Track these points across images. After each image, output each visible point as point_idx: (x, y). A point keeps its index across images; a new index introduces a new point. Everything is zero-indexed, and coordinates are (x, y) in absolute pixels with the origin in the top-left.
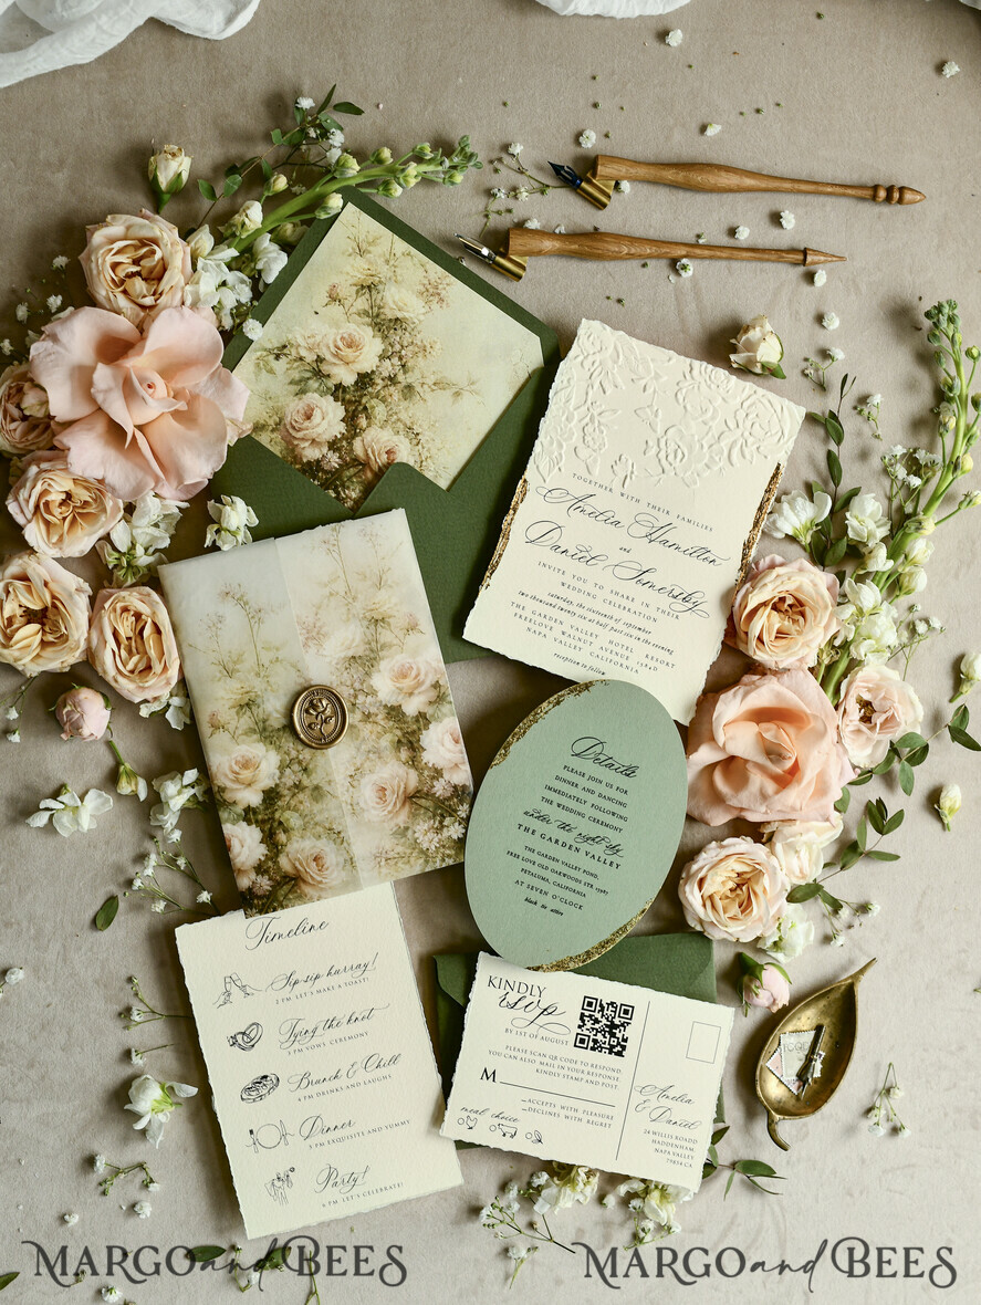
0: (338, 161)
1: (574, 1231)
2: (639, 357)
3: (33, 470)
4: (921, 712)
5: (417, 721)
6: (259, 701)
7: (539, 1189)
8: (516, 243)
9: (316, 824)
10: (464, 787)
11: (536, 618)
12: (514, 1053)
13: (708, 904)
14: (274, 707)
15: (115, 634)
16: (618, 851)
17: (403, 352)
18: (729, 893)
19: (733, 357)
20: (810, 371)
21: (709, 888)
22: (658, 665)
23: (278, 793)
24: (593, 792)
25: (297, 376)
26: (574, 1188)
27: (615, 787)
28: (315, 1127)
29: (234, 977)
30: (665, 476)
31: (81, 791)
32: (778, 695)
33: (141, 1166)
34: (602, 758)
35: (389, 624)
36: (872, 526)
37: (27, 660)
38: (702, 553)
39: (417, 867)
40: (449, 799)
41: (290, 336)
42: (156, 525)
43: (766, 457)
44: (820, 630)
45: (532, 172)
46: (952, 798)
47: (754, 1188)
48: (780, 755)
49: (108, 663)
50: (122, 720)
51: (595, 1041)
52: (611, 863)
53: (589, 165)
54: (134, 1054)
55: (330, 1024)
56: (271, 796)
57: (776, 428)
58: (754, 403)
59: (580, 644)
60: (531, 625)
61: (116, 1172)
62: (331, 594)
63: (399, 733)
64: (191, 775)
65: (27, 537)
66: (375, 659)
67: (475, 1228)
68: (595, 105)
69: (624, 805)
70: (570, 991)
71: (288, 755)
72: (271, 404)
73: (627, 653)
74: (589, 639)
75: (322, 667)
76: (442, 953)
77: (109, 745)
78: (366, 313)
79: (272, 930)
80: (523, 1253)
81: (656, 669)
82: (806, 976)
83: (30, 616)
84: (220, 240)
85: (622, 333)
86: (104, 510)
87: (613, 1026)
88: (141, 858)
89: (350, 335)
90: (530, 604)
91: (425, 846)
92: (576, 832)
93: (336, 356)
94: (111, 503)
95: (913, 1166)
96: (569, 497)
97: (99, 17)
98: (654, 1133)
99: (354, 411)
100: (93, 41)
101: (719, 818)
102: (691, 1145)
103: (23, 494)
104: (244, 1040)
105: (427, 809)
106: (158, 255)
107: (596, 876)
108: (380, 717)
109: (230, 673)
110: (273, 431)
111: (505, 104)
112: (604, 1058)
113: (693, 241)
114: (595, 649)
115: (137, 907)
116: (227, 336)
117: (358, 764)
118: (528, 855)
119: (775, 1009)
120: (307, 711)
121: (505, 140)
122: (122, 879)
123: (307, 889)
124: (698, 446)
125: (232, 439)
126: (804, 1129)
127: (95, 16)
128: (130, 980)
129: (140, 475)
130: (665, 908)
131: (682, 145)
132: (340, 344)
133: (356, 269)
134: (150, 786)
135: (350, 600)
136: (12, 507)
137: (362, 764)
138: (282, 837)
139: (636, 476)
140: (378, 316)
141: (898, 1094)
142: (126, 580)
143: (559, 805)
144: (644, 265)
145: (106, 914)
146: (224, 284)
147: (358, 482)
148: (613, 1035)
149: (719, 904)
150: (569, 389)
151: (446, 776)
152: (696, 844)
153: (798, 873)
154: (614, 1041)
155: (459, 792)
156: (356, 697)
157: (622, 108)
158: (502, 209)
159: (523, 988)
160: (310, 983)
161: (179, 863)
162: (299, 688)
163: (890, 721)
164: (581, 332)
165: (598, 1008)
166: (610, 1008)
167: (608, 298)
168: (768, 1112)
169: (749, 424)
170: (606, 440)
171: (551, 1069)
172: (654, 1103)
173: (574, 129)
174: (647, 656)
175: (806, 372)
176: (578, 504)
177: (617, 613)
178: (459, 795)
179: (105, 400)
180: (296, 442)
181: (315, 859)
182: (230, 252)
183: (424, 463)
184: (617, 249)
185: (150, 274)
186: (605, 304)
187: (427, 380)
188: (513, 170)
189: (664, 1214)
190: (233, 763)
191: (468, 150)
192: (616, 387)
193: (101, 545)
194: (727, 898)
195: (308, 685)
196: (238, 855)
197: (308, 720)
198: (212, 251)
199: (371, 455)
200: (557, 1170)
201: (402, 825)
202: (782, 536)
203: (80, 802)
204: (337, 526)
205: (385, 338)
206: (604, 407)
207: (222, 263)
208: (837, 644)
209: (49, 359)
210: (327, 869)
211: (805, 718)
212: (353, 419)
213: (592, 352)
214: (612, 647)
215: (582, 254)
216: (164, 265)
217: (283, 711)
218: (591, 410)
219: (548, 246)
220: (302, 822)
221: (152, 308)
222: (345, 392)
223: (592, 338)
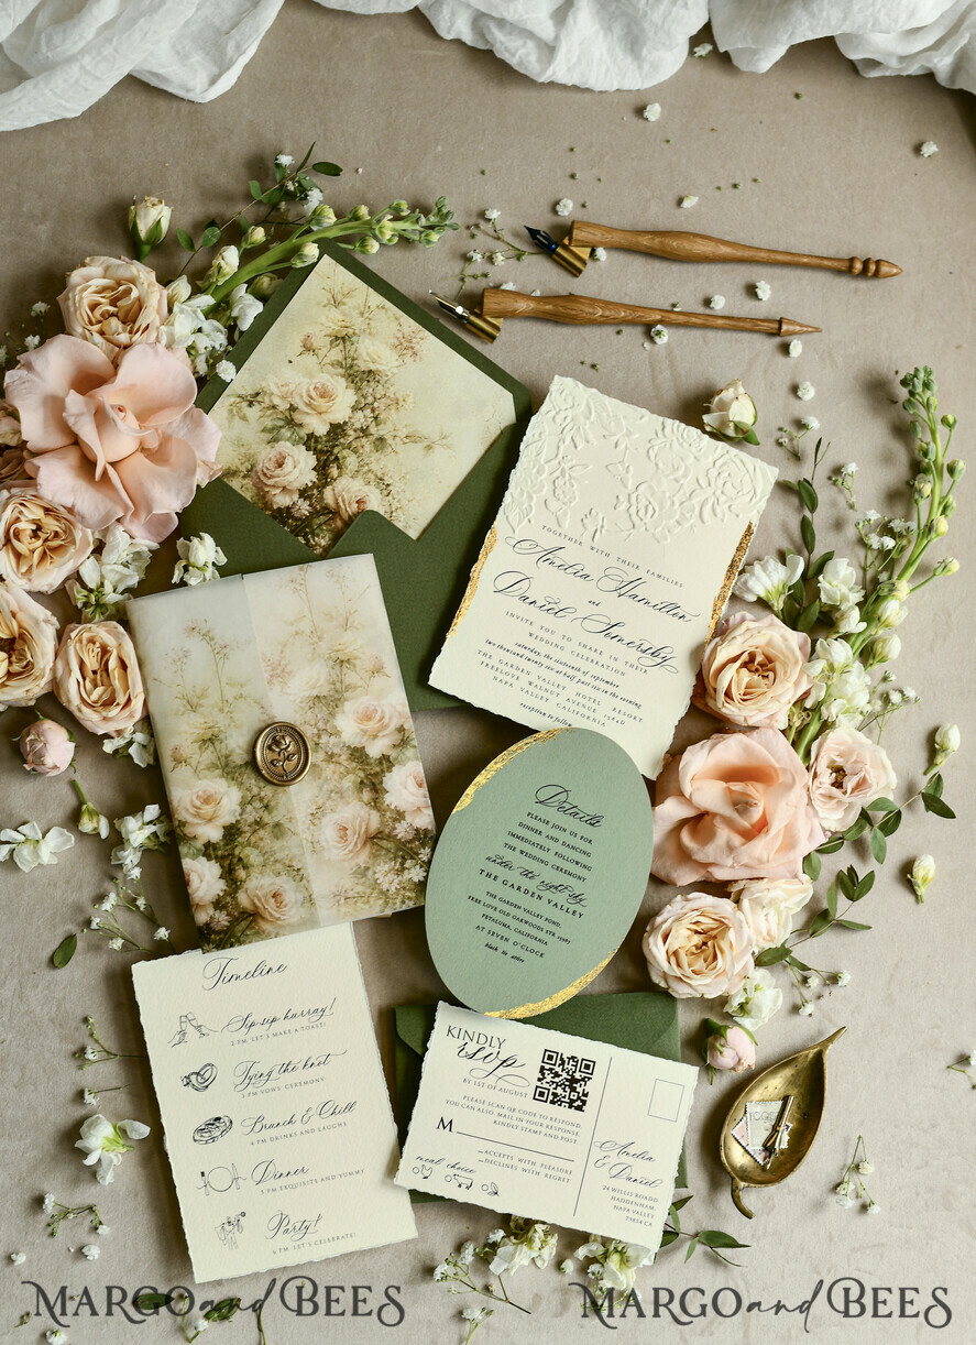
0: (314, 212)
1: (531, 1297)
2: (611, 414)
3: (4, 494)
4: (894, 780)
5: (381, 763)
6: (222, 736)
7: (494, 1246)
8: (490, 303)
9: (276, 861)
10: (426, 830)
11: (501, 667)
12: (471, 1104)
13: (673, 960)
14: (236, 743)
15: (82, 665)
16: (580, 900)
17: (376, 405)
18: (694, 950)
19: (706, 418)
20: (785, 440)
21: (674, 943)
22: (625, 718)
23: (238, 829)
24: (557, 840)
25: (269, 423)
26: (531, 1248)
27: (579, 836)
28: (267, 1173)
29: (190, 1017)
30: (634, 531)
31: (44, 830)
32: (747, 749)
33: (91, 1209)
34: (567, 806)
35: (354, 666)
36: (845, 590)
38: (671, 608)
39: (376, 909)
40: (410, 842)
41: (263, 384)
42: (126, 565)
43: (737, 516)
44: (790, 685)
45: (509, 239)
46: (925, 869)
47: (717, 1261)
48: (747, 803)
49: (72, 693)
50: (86, 762)
51: (555, 1095)
52: (574, 912)
53: (566, 230)
54: (86, 1094)
55: (286, 1068)
56: (231, 832)
57: (748, 488)
58: (725, 463)
59: (546, 695)
60: (498, 674)
61: (65, 1213)
62: (297, 633)
63: (362, 774)
64: (152, 811)
66: (339, 699)
67: (429, 1287)
68: (573, 176)
69: (588, 855)
70: (531, 1044)
71: (250, 791)
72: (243, 450)
73: (595, 706)
74: (555, 689)
75: (287, 706)
76: (401, 1005)
77: (73, 785)
78: (340, 364)
79: (230, 971)
80: (478, 1315)
81: (622, 723)
82: (775, 1046)
84: (197, 291)
85: (594, 390)
86: (73, 542)
87: (573, 1081)
88: (100, 898)
89: (323, 385)
90: (498, 654)
91: (385, 887)
92: (537, 881)
93: (309, 405)
94: (80, 535)
95: (883, 1245)
96: (537, 549)
97: (83, 57)
98: (614, 1190)
99: (326, 460)
100: (76, 82)
101: (686, 877)
102: (650, 1203)
104: (199, 1080)
105: (388, 850)
106: (135, 294)
107: (558, 925)
108: (343, 757)
109: (193, 707)
110: (244, 477)
111: (483, 173)
112: (563, 1112)
113: (669, 309)
114: (561, 699)
115: (96, 948)
116: (201, 381)
117: (320, 803)
118: (489, 900)
119: (741, 1071)
120: (269, 748)
121: (483, 207)
122: (81, 919)
123: (265, 926)
124: (669, 503)
125: (202, 478)
126: (770, 1202)
127: (79, 57)
128: (85, 1020)
129: (110, 505)
130: (630, 971)
131: (658, 215)
132: (313, 394)
133: (331, 320)
134: (112, 826)
135: (316, 640)
137: (323, 803)
138: (241, 874)
139: (606, 531)
140: (351, 367)
141: (868, 1169)
142: (94, 618)
143: (522, 852)
144: (618, 333)
145: (62, 954)
146: (200, 330)
147: (328, 530)
148: (573, 1089)
149: (684, 959)
150: (540, 443)
151: (409, 819)
153: (765, 934)
154: (574, 1096)
155: (420, 836)
156: (319, 736)
157: (599, 180)
158: (478, 273)
159: (482, 1039)
160: (267, 1026)
161: (138, 903)
162: (262, 725)
163: (860, 785)
164: (553, 388)
165: (558, 1062)
166: (571, 1062)
167: (582, 363)
168: (733, 1179)
169: (720, 482)
170: (576, 493)
171: (508, 1121)
172: (614, 1159)
173: (552, 199)
174: (614, 709)
175: (781, 440)
176: (547, 556)
177: (586, 666)
178: (420, 839)
179: (76, 423)
180: (267, 489)
181: (274, 896)
182: (207, 300)
183: (394, 514)
184: (591, 310)
185: (127, 316)
186: (580, 367)
187: (399, 434)
188: (489, 235)
189: (622, 1278)
190: (194, 798)
191: (445, 211)
192: (588, 442)
193: (70, 581)
194: (693, 954)
195: (269, 722)
196: (198, 889)
197: (270, 756)
198: (189, 298)
199: (341, 504)
200: (514, 1231)
201: (363, 866)
202: (753, 598)
203: (41, 836)
204: (305, 566)
205: (358, 389)
206: (574, 461)
207: (199, 310)
208: (808, 704)
209: (23, 387)
210: (286, 906)
211: (774, 774)
212: (324, 469)
213: (564, 408)
214: (579, 699)
215: (557, 316)
216: (140, 305)
217: (245, 747)
218: (563, 464)
219: (522, 305)
220: (261, 859)
221: (126, 347)
222: (316, 442)
223: (564, 394)
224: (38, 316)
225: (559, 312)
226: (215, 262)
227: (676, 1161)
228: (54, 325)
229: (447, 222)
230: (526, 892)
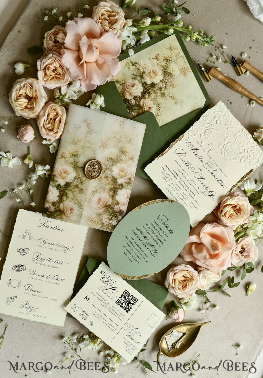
0: (178, 21)
2: (230, 119)
3: (51, 55)
4: (256, 259)
5: (120, 186)
6: (78, 156)
7: (84, 339)
8: (212, 71)
9: (76, 199)
10: (123, 211)
11: (167, 175)
12: (97, 296)
13: (174, 281)
14: (82, 160)
15: (48, 115)
16: (157, 252)
17: (167, 83)
18: (181, 281)
19: (255, 133)
21: (176, 277)
22: (193, 206)
23: (70, 185)
24: (158, 232)
25: (135, 73)
26: (94, 345)
27: (165, 234)
28: (29, 288)
29: (29, 232)
30: (221, 155)
31: (14, 157)
32: (223, 232)
34: (166, 224)
35: (126, 154)
37: (19, 108)
38: (221, 182)
39: (98, 227)
40: (117, 212)
41: (139, 61)
42: (75, 93)
43: (251, 165)
44: (243, 220)
45: (226, 56)
46: (253, 287)
47: (143, 371)
48: (216, 248)
49: (41, 122)
50: (36, 143)
51: (122, 304)
52: (153, 255)
53: (243, 62)
55: (49, 260)
56: (68, 185)
57: (257, 158)
58: (255, 149)
59: (175, 189)
60: (164, 176)
62: (114, 137)
64: (48, 167)
65: (38, 74)
66: (117, 162)
67: (60, 342)
68: (250, 48)
69: (165, 240)
70: (123, 286)
71: (79, 176)
72: (124, 77)
73: (187, 199)
74: (178, 188)
75: (101, 156)
76: (91, 257)
77: (28, 147)
78: (163, 67)
79: (47, 224)
80: (69, 356)
81: (192, 207)
82: (189, 317)
83: (27, 97)
84: (133, 25)
85: (229, 110)
86: (64, 79)
87: (129, 302)
88: (20, 184)
89: (156, 70)
90: (167, 171)
91: (104, 222)
92: (147, 241)
93: (149, 74)
94: (67, 78)
96: (192, 147)
98: (126, 340)
99: (146, 92)
101: (188, 259)
102: (134, 348)
103: (44, 61)
104: (22, 252)
105: (110, 212)
106: (116, 17)
107: (147, 256)
108: (110, 179)
109: (74, 143)
110: (121, 85)
111: (227, 34)
112: (122, 310)
113: (259, 98)
114: (178, 192)
115: (11, 198)
116: (122, 51)
117: (97, 189)
118: (131, 240)
119: (177, 321)
120: (91, 166)
121: (222, 44)
122: (11, 187)
123: (64, 217)
124: (234, 152)
125: (109, 79)
129: (80, 74)
130: (159, 277)
132: (152, 72)
133: (167, 53)
134: (34, 165)
135: (119, 142)
136: (39, 63)
137: (98, 189)
138: (65, 198)
139: (213, 151)
140: (166, 69)
142: (58, 103)
143: (147, 231)
144: (242, 97)
146: (129, 37)
147: (137, 111)
148: (128, 305)
149: (177, 283)
150: (207, 117)
151: (120, 206)
152: (177, 263)
153: (202, 285)
154: (127, 307)
155: (121, 212)
156: (106, 170)
157: (257, 53)
158: (212, 61)
159: (109, 278)
160: (50, 245)
161: (30, 191)
162: (92, 158)
163: (247, 256)
164: (218, 104)
165: (128, 295)
166: (131, 297)
167: (228, 100)
168: (160, 350)
169: (250, 153)
170: (210, 136)
171: (106, 306)
172: (130, 331)
173: (242, 51)
174: (191, 202)
176: (194, 150)
178: (120, 213)
179: (82, 45)
180: (125, 91)
181: (71, 209)
182: (135, 30)
183: (157, 116)
184: (238, 87)
185: (111, 22)
186: (227, 101)
187: (170, 95)
188: (220, 52)
189: (115, 365)
190: (62, 169)
191: (212, 39)
192: (220, 124)
193: (57, 89)
194: (180, 282)
195: (94, 159)
196: (50, 197)
197: (90, 168)
198: (130, 26)
199: (144, 106)
200: (91, 337)
201: (100, 213)
202: (243, 189)
203: (12, 158)
204: (126, 119)
205: (165, 76)
206: (214, 127)
207: (132, 31)
208: (244, 227)
209: (72, 27)
210: (73, 214)
211: (226, 242)
212: (144, 94)
213: (218, 111)
214: (183, 195)
215: (228, 84)
216: (116, 21)
217: (84, 162)
218: (210, 126)
219: (221, 76)
220: (72, 197)
221: (107, 31)
222: (146, 85)
223: (220, 107)
224: (85, 9)
225: (229, 83)
226: (143, 20)
227: (147, 339)
228: (89, 14)
229: (212, 43)
230: (143, 243)
